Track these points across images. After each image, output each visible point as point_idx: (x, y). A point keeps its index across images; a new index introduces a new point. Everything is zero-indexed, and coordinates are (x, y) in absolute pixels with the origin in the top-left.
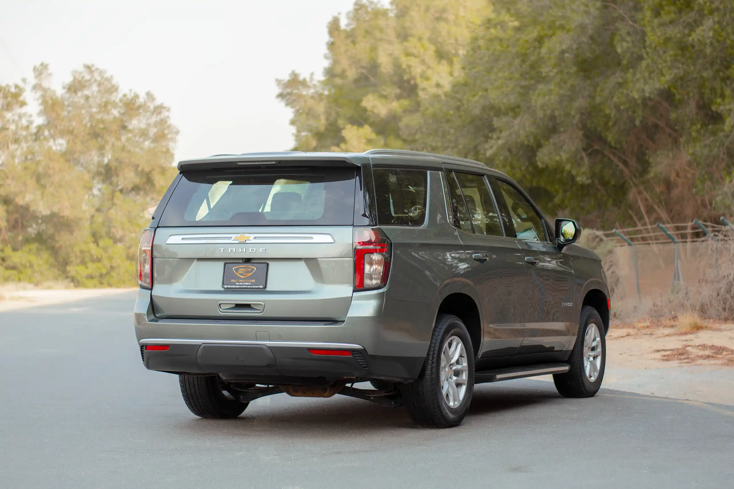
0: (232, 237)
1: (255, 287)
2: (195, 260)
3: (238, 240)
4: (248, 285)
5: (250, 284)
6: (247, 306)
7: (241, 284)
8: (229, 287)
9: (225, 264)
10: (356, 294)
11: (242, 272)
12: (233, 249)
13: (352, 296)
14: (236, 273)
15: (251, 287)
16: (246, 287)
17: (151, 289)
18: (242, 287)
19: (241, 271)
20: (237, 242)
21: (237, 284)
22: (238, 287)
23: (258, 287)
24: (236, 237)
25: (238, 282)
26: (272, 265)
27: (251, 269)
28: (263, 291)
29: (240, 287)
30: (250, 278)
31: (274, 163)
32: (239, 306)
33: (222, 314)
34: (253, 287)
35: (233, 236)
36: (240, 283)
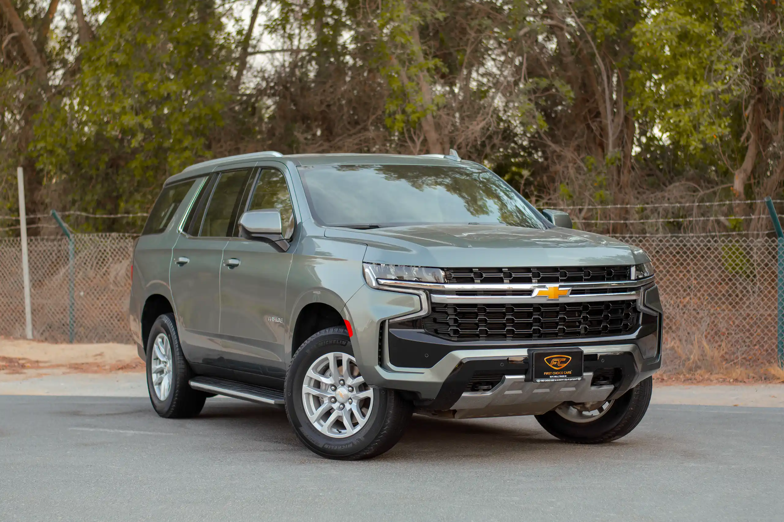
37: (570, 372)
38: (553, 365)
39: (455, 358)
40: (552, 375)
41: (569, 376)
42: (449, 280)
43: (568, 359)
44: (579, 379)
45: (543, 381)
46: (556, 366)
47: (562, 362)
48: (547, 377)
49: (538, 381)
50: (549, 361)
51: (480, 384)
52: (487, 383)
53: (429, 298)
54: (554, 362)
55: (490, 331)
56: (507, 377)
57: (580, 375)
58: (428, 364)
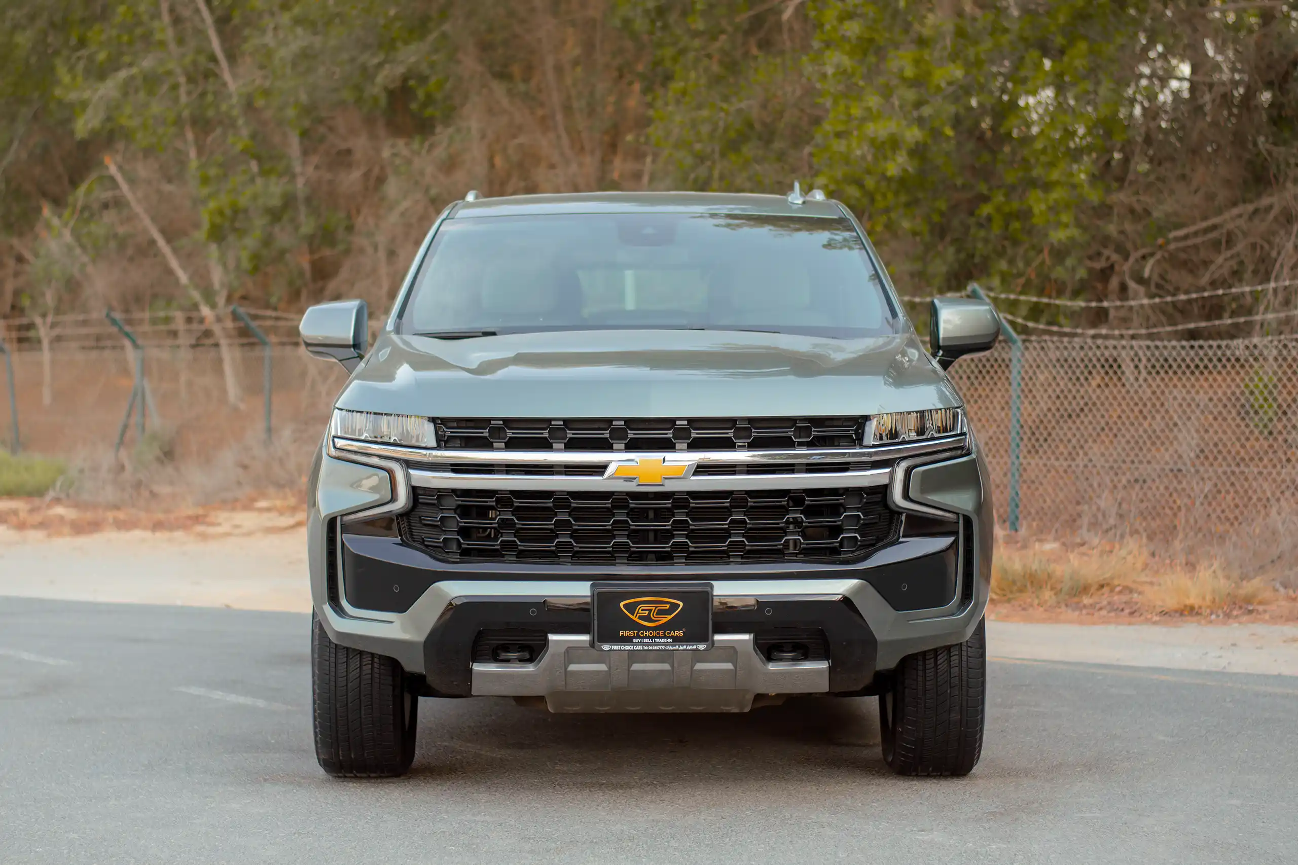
37: (680, 633)
38: (641, 618)
39: (440, 594)
40: (638, 637)
41: (676, 640)
42: (443, 442)
43: (674, 607)
44: (702, 647)
45: (616, 648)
46: (647, 619)
47: (661, 612)
48: (628, 640)
49: (606, 647)
50: (631, 608)
51: (506, 648)
52: (522, 648)
53: (408, 477)
54: (642, 610)
55: (522, 546)
56: (552, 637)
57: (704, 638)
58: (401, 604)
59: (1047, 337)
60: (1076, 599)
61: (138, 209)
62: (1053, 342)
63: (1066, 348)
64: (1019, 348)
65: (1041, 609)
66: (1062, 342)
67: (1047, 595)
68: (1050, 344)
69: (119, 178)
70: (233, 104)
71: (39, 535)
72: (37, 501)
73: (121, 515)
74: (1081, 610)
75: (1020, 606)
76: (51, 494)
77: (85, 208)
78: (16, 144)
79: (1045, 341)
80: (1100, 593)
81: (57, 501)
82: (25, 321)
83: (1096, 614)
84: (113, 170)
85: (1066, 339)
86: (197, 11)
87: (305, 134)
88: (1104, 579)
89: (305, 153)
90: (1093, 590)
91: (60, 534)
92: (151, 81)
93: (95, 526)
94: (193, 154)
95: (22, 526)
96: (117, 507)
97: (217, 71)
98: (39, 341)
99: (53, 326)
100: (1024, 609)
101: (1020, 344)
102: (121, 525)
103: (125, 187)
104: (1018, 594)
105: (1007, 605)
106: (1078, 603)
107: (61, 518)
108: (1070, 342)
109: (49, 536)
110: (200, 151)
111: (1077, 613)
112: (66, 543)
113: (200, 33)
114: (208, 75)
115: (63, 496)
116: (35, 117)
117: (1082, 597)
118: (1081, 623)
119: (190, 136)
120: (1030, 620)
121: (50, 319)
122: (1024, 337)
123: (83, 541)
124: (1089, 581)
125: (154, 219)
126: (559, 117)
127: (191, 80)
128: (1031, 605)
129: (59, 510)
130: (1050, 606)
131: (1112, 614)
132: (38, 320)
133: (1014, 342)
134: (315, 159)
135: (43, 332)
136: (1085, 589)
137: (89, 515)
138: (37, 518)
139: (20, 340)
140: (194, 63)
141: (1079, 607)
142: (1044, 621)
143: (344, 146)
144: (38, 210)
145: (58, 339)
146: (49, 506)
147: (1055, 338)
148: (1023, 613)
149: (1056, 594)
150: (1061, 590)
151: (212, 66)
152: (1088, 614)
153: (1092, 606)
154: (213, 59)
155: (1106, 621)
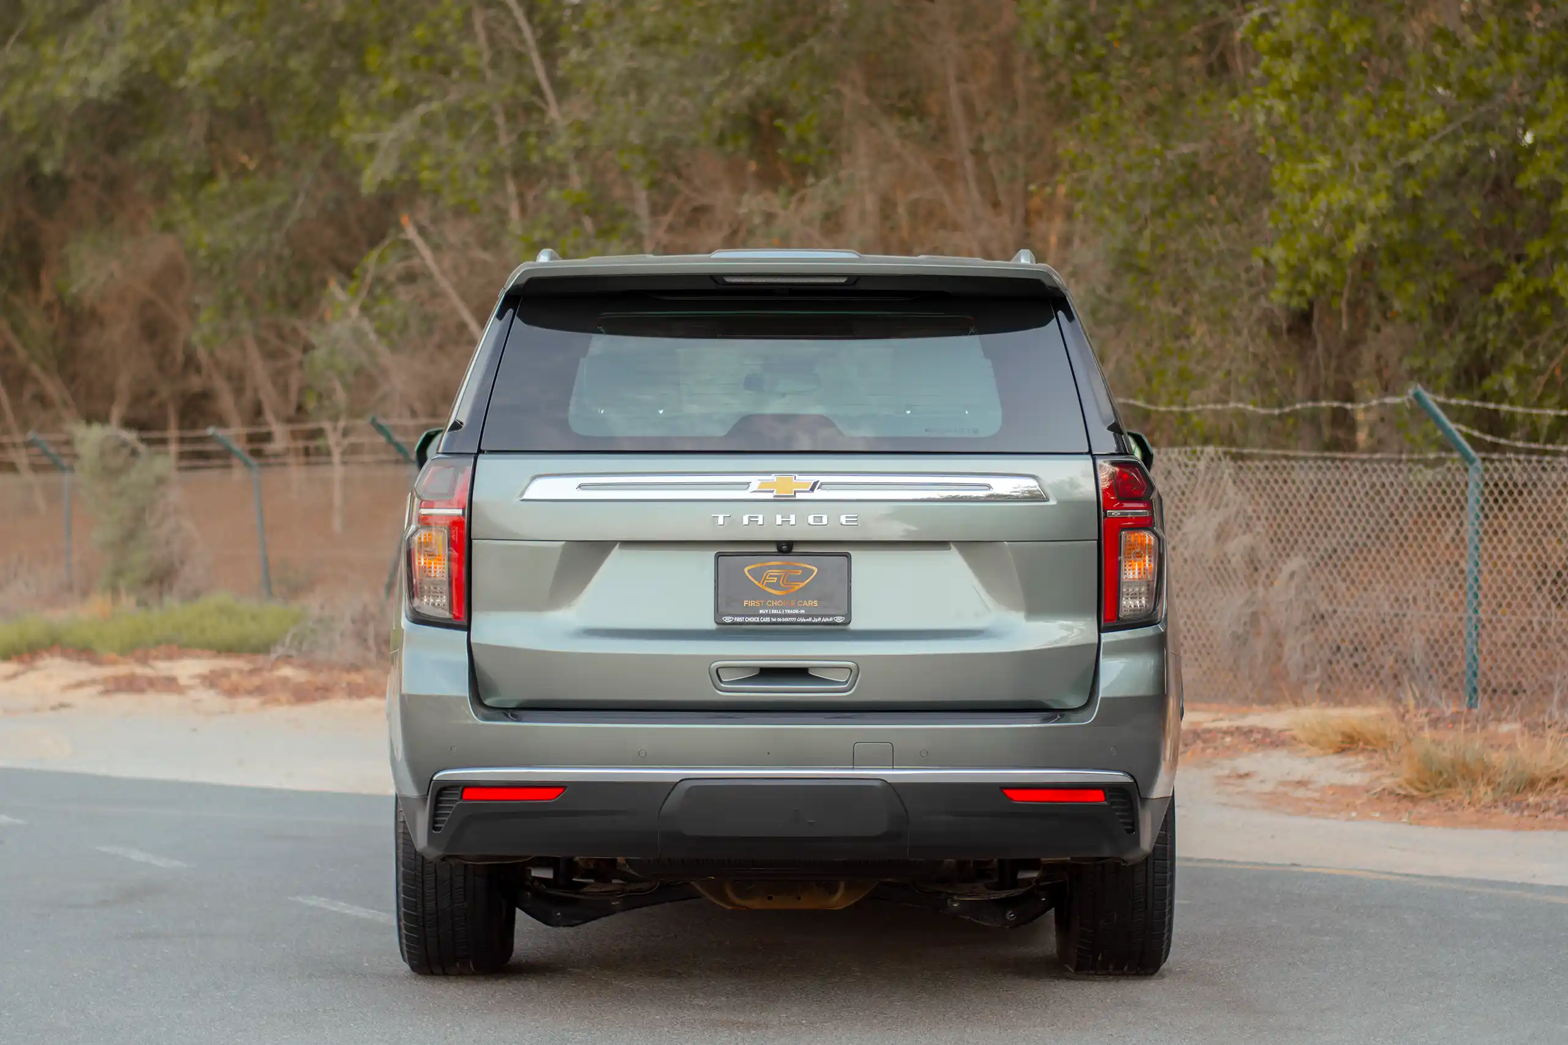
0: (748, 483)
1: (819, 619)
2: (616, 545)
3: (772, 492)
4: (797, 616)
5: (803, 612)
6: (800, 673)
7: (775, 612)
8: (739, 619)
9: (718, 556)
10: (1107, 637)
11: (776, 579)
12: (757, 517)
13: (1097, 641)
14: (756, 583)
15: (810, 620)
16: (793, 619)
17: (468, 628)
18: (779, 620)
19: (770, 576)
20: (770, 496)
21: (761, 611)
22: (767, 620)
23: (831, 619)
24: (763, 484)
25: (764, 608)
26: (859, 558)
27: (801, 571)
28: (840, 631)
29: (774, 620)
30: (805, 593)
31: (843, 280)
32: (768, 674)
33: (722, 696)
34: (816, 620)
35: (755, 481)
36: (772, 608)
59: (1511, 455)
60: (1519, 797)
61: (445, 284)
62: (1519, 461)
63: (1535, 469)
64: (1477, 469)
65: (1472, 809)
66: (1530, 462)
67: (1484, 793)
68: (1515, 464)
69: (419, 242)
70: (562, 146)
71: (253, 702)
72: (261, 660)
73: (357, 678)
74: (1522, 811)
75: (1446, 805)
76: (280, 650)
77: (379, 280)
78: (301, 200)
79: (1509, 460)
80: (1550, 788)
81: (287, 659)
82: (310, 426)
83: (1541, 816)
84: (411, 233)
85: (1534, 458)
86: (518, 29)
87: (654, 184)
88: (1558, 771)
89: (656, 210)
90: (1540, 785)
91: (277, 701)
92: (458, 118)
93: (323, 692)
94: (514, 212)
95: (233, 692)
96: (354, 668)
97: (542, 105)
98: (329, 453)
99: (346, 433)
100: (1450, 809)
101: (1478, 463)
102: (355, 692)
103: (426, 253)
104: (1445, 790)
105: (1430, 803)
106: (1520, 802)
107: (285, 681)
108: (1539, 462)
109: (265, 703)
110: (523, 209)
111: (1517, 814)
112: (282, 713)
113: (520, 58)
114: (529, 109)
115: (293, 652)
116: (326, 165)
117: (1527, 795)
118: (1517, 827)
119: (511, 188)
120: (1454, 823)
121: (342, 424)
122: (1483, 455)
123: (304, 711)
124: (1537, 773)
125: (464, 297)
126: (969, 163)
127: (510, 117)
128: (1460, 804)
129: (287, 671)
130: (1483, 806)
131: (1561, 817)
132: (327, 425)
133: (1472, 461)
134: (667, 219)
135: (333, 440)
136: (1531, 784)
137: (322, 678)
138: (256, 681)
139: (307, 452)
140: (514, 96)
141: (1521, 807)
142: (1470, 824)
143: (701, 200)
144: (324, 283)
145: (354, 450)
146: (274, 666)
147: (1522, 457)
148: (1449, 813)
149: (1493, 789)
150: (1499, 784)
151: (535, 99)
152: (1530, 816)
153: (1537, 805)
154: (537, 89)
155: (1546, 826)
